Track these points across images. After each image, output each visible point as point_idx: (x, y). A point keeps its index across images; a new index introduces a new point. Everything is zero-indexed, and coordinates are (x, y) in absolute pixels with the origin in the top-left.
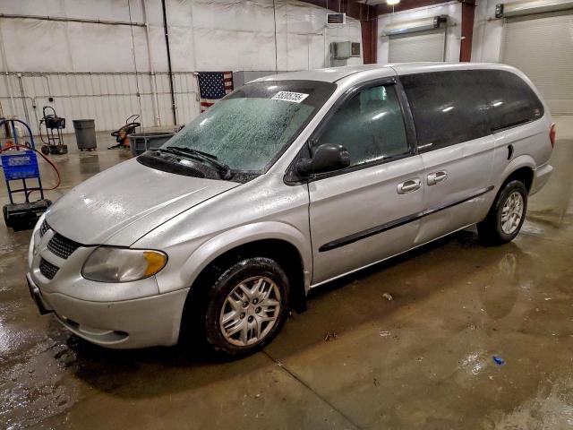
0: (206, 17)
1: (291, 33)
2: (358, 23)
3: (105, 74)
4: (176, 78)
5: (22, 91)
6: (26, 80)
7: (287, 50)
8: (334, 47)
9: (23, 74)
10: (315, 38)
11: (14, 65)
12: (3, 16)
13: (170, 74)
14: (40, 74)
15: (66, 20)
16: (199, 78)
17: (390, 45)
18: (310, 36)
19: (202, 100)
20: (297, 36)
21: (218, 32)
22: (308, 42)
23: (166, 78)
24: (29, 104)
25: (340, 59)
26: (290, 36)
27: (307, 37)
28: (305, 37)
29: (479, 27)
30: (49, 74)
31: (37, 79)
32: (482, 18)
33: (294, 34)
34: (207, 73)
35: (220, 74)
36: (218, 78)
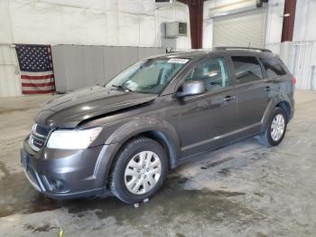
1: (122, 12)
2: (186, 8)
7: (119, 28)
10: (147, 17)
16: (17, 50)
18: (141, 16)
19: (22, 73)
20: (128, 15)
22: (138, 21)
25: (169, 38)
26: (120, 14)
27: (138, 16)
28: (136, 17)
33: (125, 12)
34: (27, 46)
35: (43, 47)
36: (40, 51)
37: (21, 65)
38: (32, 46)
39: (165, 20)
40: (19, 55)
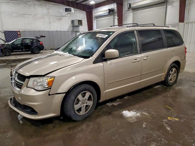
1: (52, 16)
7: (50, 23)
8: (73, 22)
10: (64, 18)
16: (5, 33)
18: (61, 17)
20: (55, 17)
21: (13, 14)
22: (60, 19)
25: (75, 26)
29: (125, 13)
32: (125, 10)
33: (53, 16)
34: (9, 32)
35: (15, 32)
36: (15, 33)
37: (6, 39)
38: (11, 32)
39: (72, 19)
40: (5, 35)
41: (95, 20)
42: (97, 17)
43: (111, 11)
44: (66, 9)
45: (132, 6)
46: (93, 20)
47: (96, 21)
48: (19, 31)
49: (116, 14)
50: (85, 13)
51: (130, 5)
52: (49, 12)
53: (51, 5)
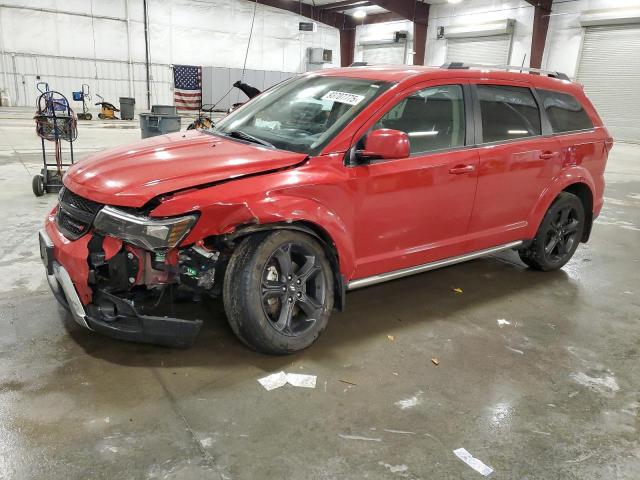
0: (185, 17)
1: (269, 37)
3: (87, 59)
4: (153, 69)
5: (14, 68)
6: (19, 59)
7: (262, 52)
8: (310, 52)
9: (17, 54)
10: (292, 42)
11: (9, 46)
12: (3, 6)
13: (147, 65)
14: (31, 56)
15: (56, 12)
16: (174, 70)
17: (364, 54)
18: (286, 41)
19: (176, 90)
20: (274, 39)
21: (195, 31)
22: (283, 45)
23: (143, 67)
24: (20, 80)
25: (315, 64)
26: (265, 39)
27: (284, 41)
28: (281, 41)
29: (430, 44)
30: (38, 55)
31: (27, 59)
34: (182, 67)
35: (194, 68)
37: (176, 83)
38: (185, 67)
39: (310, 45)
40: (175, 74)
41: (359, 50)
42: (366, 46)
43: (400, 37)
44: (301, 24)
45: (446, 32)
46: (356, 50)
47: (361, 53)
48: (200, 68)
49: (412, 44)
50: (337, 32)
51: (442, 29)
52: (263, 28)
53: (269, 13)
